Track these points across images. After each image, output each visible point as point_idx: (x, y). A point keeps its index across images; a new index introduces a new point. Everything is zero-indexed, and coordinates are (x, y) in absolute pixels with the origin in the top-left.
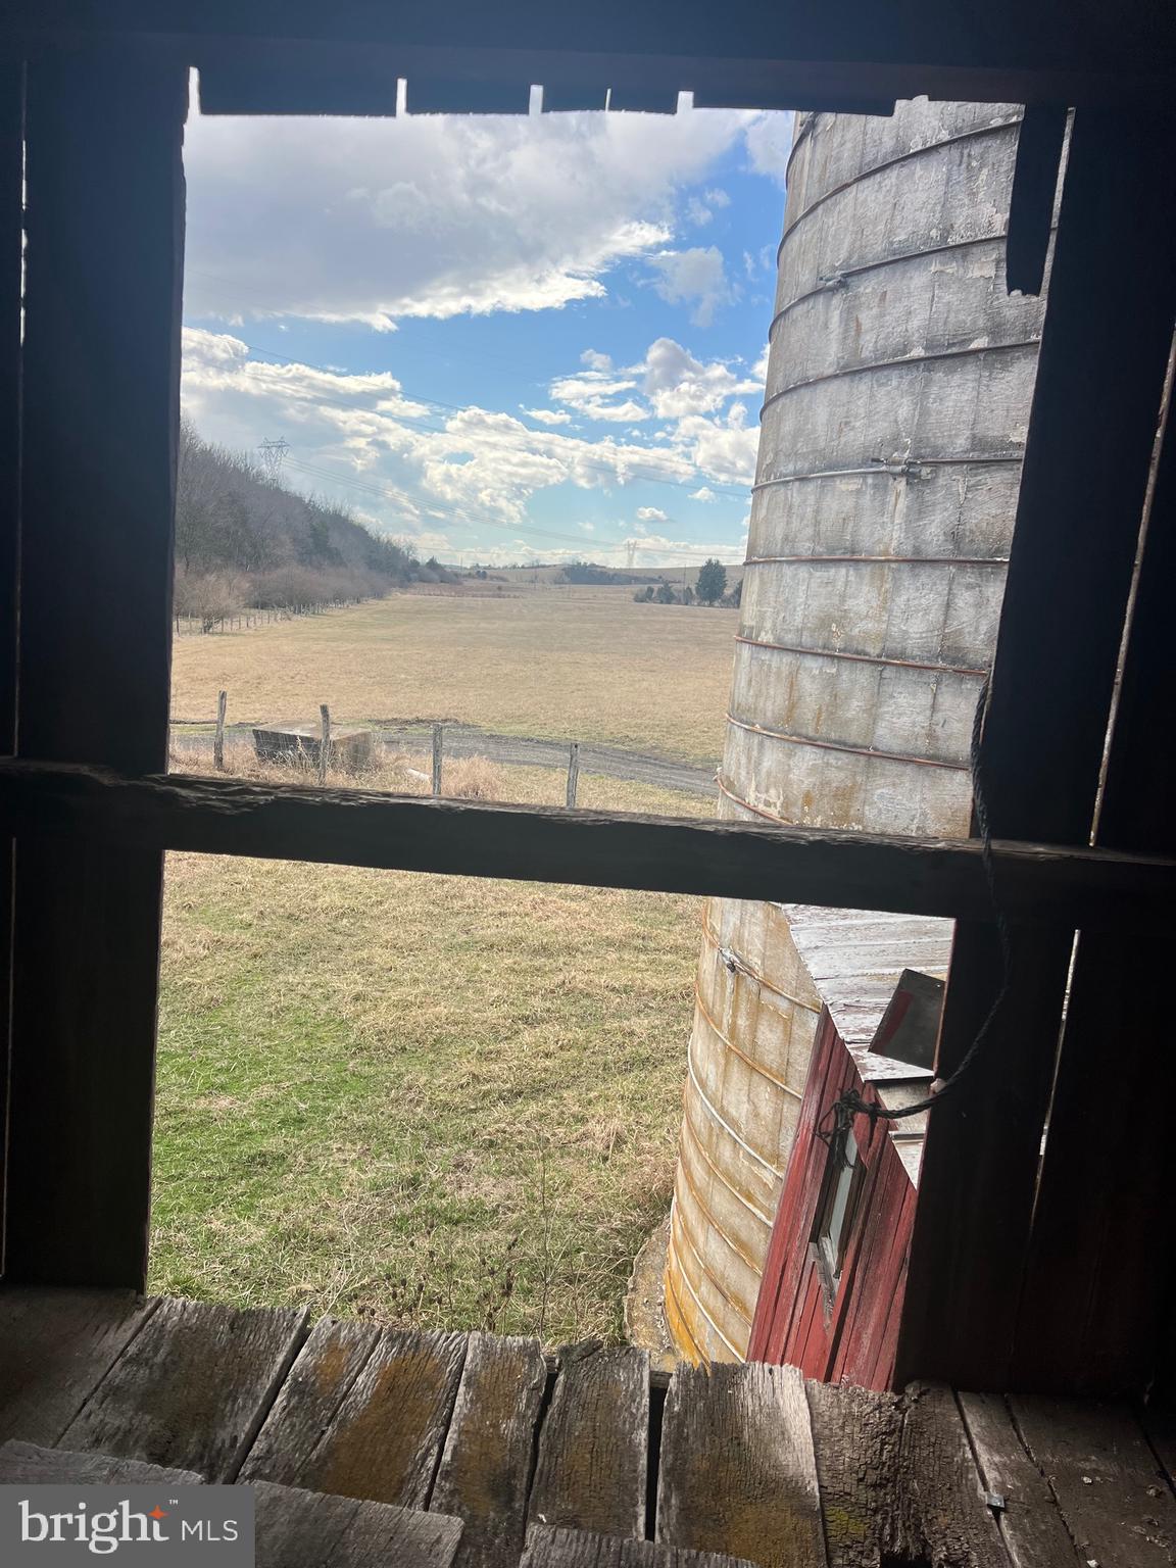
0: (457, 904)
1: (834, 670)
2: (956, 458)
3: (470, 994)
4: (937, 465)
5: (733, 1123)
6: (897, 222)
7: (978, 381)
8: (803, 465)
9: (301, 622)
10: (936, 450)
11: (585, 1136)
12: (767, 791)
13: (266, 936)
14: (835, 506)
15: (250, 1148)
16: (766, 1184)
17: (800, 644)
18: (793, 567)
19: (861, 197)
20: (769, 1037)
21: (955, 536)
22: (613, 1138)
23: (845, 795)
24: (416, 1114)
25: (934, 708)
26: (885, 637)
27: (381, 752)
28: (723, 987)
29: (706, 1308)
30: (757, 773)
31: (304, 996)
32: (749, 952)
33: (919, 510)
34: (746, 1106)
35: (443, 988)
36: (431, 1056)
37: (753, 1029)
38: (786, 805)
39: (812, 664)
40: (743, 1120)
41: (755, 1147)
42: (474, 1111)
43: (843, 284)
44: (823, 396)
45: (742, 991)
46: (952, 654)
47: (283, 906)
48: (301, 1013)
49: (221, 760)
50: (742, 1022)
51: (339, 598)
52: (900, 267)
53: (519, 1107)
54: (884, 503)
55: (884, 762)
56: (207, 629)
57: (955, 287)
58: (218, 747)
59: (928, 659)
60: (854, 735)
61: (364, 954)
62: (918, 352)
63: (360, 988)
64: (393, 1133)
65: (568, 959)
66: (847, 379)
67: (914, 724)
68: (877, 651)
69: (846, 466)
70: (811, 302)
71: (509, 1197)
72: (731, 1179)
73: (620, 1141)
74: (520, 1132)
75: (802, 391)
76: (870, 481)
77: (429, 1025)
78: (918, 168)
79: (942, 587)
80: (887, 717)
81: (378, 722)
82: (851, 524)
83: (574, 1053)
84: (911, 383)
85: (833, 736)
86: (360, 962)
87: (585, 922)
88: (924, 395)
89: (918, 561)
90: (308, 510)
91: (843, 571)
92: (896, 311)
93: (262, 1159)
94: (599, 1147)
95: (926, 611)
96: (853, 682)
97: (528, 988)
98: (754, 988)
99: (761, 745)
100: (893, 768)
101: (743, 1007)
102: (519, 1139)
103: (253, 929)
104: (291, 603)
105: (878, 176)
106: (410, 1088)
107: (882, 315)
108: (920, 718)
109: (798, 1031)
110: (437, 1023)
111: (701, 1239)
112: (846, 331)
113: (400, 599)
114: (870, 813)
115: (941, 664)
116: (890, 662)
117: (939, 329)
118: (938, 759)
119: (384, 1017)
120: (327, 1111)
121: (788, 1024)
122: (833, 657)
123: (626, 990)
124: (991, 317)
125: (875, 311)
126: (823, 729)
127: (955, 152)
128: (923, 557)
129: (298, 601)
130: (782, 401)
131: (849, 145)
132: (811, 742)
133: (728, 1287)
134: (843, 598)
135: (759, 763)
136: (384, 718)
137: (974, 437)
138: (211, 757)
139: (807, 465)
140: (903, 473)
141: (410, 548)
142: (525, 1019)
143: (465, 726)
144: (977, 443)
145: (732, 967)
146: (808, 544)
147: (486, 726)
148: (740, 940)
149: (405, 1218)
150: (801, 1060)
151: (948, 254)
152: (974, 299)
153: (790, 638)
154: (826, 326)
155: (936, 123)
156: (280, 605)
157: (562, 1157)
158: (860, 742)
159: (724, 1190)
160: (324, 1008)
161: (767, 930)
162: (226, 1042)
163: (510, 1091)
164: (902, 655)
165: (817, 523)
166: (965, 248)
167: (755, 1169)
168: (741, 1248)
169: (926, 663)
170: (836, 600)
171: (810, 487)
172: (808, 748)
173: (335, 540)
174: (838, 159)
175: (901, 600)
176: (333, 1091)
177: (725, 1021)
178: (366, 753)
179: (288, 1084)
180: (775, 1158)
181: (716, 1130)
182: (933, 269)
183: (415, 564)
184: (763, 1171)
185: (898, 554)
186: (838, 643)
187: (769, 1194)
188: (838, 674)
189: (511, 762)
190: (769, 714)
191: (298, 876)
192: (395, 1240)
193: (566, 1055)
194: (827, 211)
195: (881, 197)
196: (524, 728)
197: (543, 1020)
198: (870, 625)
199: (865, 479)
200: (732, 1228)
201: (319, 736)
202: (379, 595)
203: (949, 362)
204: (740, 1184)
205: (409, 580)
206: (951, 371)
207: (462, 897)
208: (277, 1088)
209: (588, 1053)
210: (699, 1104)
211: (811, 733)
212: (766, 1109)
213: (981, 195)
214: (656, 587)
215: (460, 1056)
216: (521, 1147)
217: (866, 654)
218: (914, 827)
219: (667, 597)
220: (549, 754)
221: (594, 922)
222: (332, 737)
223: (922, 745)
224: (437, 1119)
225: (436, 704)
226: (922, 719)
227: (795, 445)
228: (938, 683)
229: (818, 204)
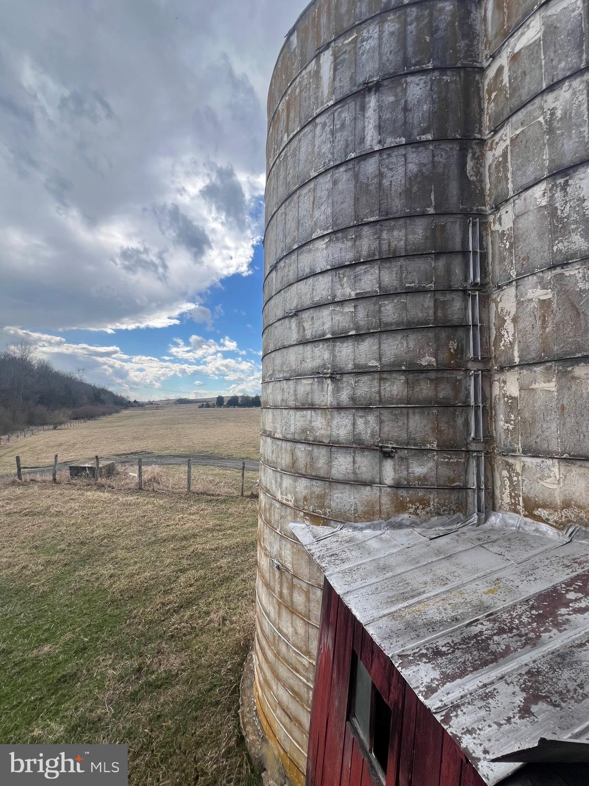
0: (150, 525)
1: (310, 449)
2: (349, 371)
3: (158, 564)
4: (342, 374)
5: (285, 636)
6: (315, 293)
7: (354, 345)
8: (287, 375)
9: (90, 423)
10: (341, 369)
11: (211, 621)
12: (286, 495)
13: (71, 554)
14: (302, 389)
15: (58, 673)
16: (304, 665)
17: (294, 439)
18: (287, 411)
19: (299, 287)
20: (299, 599)
21: (353, 399)
22: (221, 620)
23: (322, 497)
24: (138, 630)
25: (354, 462)
26: (330, 436)
27: (120, 468)
28: (274, 575)
29: (281, 722)
30: (281, 488)
31: (87, 581)
32: (285, 561)
33: (337, 390)
34: (291, 628)
35: (147, 563)
36: (144, 597)
37: (291, 595)
38: (296, 501)
39: (301, 447)
40: (290, 635)
41: (298, 648)
42: (163, 621)
43: (296, 314)
44: (292, 350)
45: (284, 578)
46: (358, 441)
47: (79, 539)
48: (86, 590)
49: (55, 479)
50: (285, 591)
51: (104, 414)
52: (318, 308)
53: (182, 614)
54: (323, 388)
55: (336, 484)
56: (55, 428)
57: (340, 315)
58: (54, 475)
59: (349, 444)
60: (322, 473)
61: (113, 554)
62: (329, 336)
63: (112, 571)
64: (129, 642)
65: (194, 540)
66: (302, 346)
67: (347, 469)
68: (328, 441)
69: (305, 375)
70: (283, 321)
71: (182, 664)
72: (287, 661)
73: (224, 619)
74: (184, 627)
75: (283, 350)
76: (316, 380)
77: (142, 582)
78: (320, 277)
79: (351, 417)
80: (335, 466)
81: (118, 455)
82: (310, 395)
83: (201, 581)
84: (328, 346)
85: (313, 474)
86: (112, 559)
87: (198, 523)
88: (333, 350)
89: (339, 408)
90: (93, 388)
91: (309, 412)
92: (318, 323)
93: (64, 679)
94: (216, 625)
95: (346, 426)
96: (319, 453)
97: (180, 556)
98: (290, 577)
99: (281, 477)
100: (340, 486)
101: (285, 585)
102: (184, 631)
103: (65, 552)
104: (87, 417)
105: (305, 281)
106: (135, 617)
107: (313, 324)
108: (349, 466)
109: (312, 597)
110: (146, 581)
111: (275, 688)
112: (299, 330)
113: (125, 412)
114: (333, 504)
115: (354, 446)
116: (333, 445)
117: (336, 328)
118: (358, 482)
119: (123, 583)
120: (98, 639)
121: (307, 594)
122: (309, 444)
123: (216, 549)
124: (355, 324)
125: (310, 323)
126: (309, 472)
127: (334, 273)
128: (341, 406)
129: (90, 416)
130: (273, 353)
131: (292, 272)
132: (304, 476)
133: (291, 713)
134: (311, 422)
135: (281, 484)
136: (120, 453)
137: (355, 364)
138: (51, 477)
139: (288, 375)
140: (330, 377)
141: (128, 397)
142: (181, 570)
143: (148, 453)
144: (356, 366)
145: (278, 567)
146: (293, 402)
147: (156, 452)
148: (280, 556)
149: (136, 693)
150: (315, 609)
151: (336, 304)
152: (348, 319)
153: (289, 436)
154: (290, 328)
155: (325, 264)
156: (83, 418)
157: (202, 634)
158: (325, 476)
159: (284, 666)
160: (96, 584)
161: (293, 553)
162: (50, 613)
163: (177, 607)
164: (338, 442)
165: (296, 395)
166: (342, 303)
167: (298, 658)
168: (296, 695)
169: (348, 445)
170: (308, 422)
171: (291, 382)
172: (303, 479)
173: (103, 397)
174: (288, 276)
175: (335, 422)
176: (100, 628)
177: (276, 590)
178: (113, 470)
179: (79, 629)
180: (308, 653)
181: (277, 638)
182: (331, 309)
183: (130, 402)
184: (302, 659)
185: (331, 406)
186: (311, 439)
187: (307, 670)
188: (313, 450)
189: (166, 464)
190: (283, 465)
191: (86, 524)
192: (132, 708)
193: (198, 583)
194: (286, 292)
195: (307, 287)
196: (169, 451)
197: (188, 569)
198: (323, 432)
199: (314, 379)
200: (290, 685)
201: (95, 466)
202: (117, 412)
203: (341, 339)
204: (292, 665)
205: (128, 407)
206: (343, 342)
207: (152, 522)
208: (74, 633)
209: (206, 580)
210: (266, 624)
211: (304, 473)
212: (301, 631)
213: (345, 286)
214: (204, 403)
215: (156, 595)
216: (185, 635)
217: (323, 442)
218: (352, 509)
219: (208, 406)
220: (179, 460)
221: (201, 522)
222: (100, 466)
223: (352, 477)
224: (148, 629)
225: (138, 446)
226: (350, 467)
227: (282, 367)
228: (354, 453)
229: (281, 290)
